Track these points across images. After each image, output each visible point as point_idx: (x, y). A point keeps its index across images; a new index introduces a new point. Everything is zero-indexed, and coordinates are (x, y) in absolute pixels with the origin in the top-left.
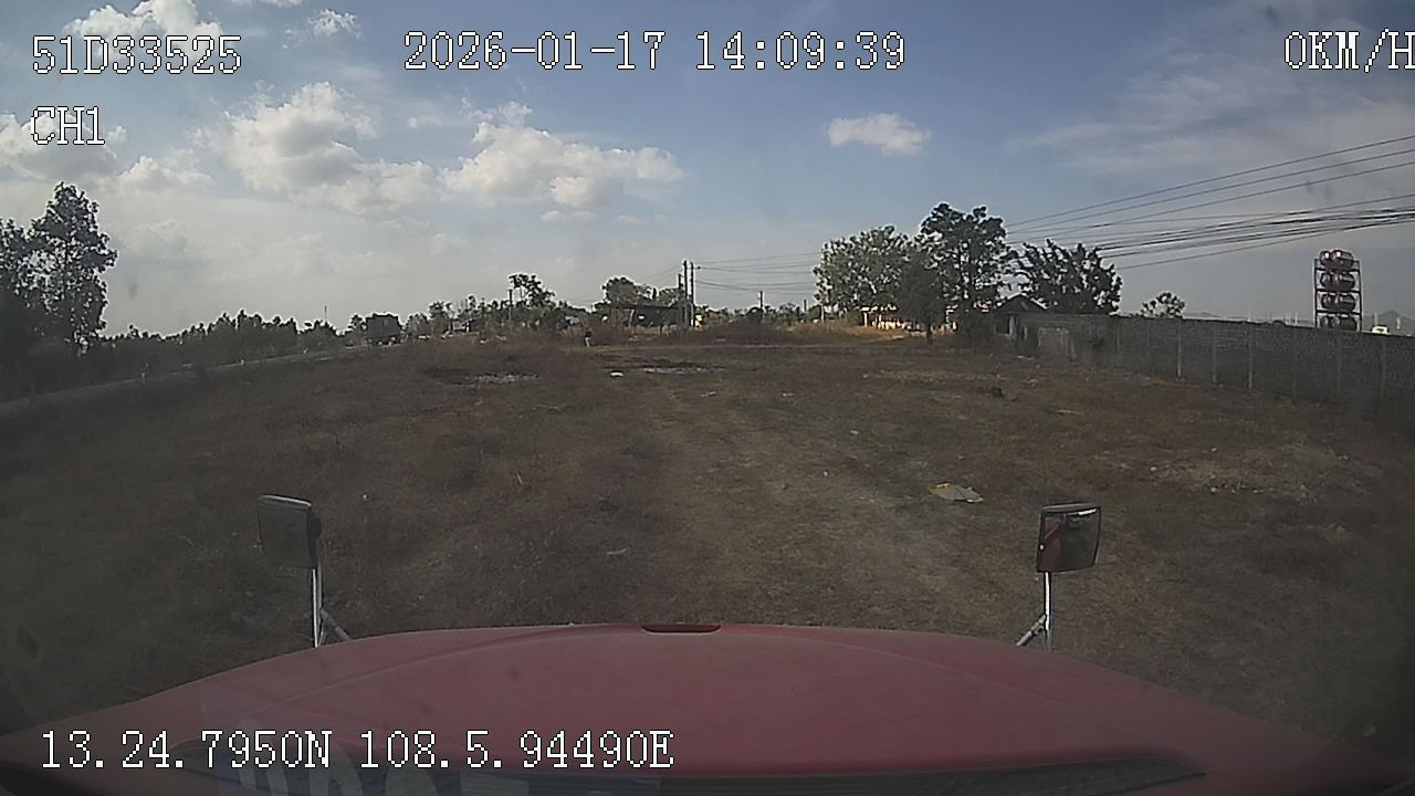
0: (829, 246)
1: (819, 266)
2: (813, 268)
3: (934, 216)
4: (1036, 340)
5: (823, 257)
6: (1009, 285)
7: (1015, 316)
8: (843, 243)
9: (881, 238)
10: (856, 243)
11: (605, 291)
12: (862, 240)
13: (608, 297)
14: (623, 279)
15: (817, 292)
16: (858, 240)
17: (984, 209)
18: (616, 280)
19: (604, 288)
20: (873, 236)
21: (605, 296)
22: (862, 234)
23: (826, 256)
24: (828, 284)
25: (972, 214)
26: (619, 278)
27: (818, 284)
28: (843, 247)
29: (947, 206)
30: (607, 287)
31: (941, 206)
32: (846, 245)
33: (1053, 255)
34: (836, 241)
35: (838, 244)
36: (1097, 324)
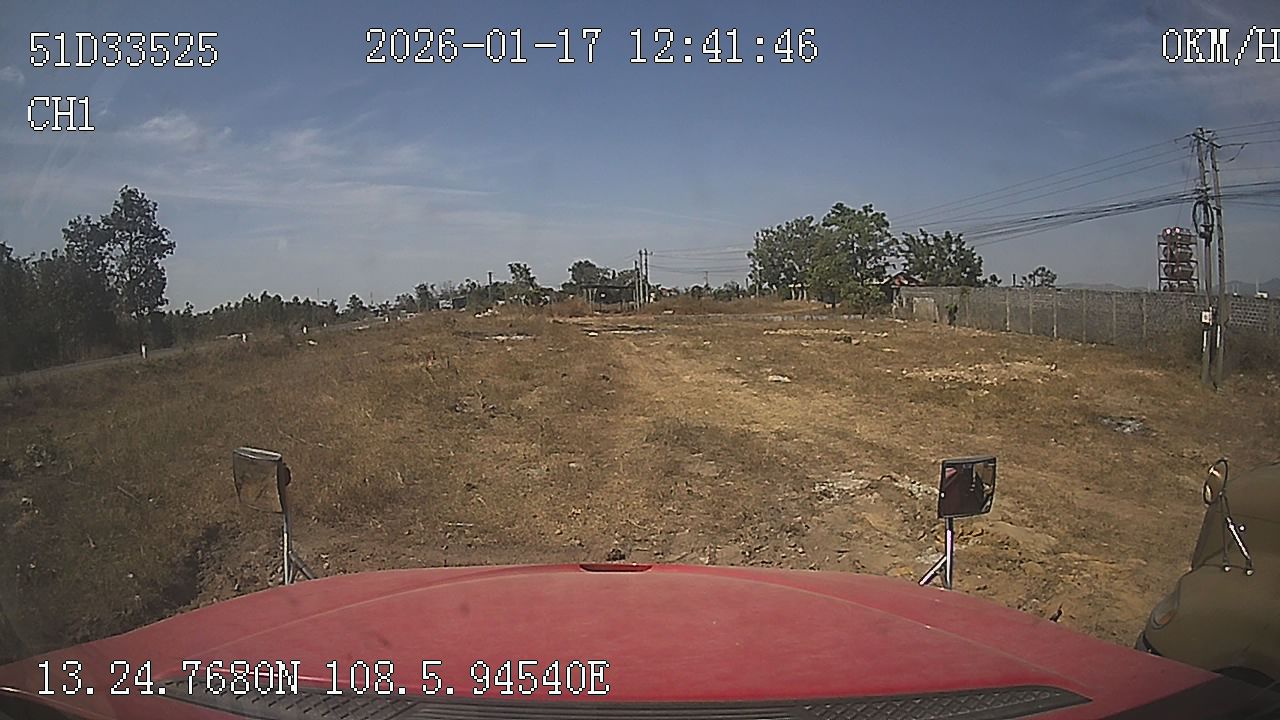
0: (760, 233)
2: (747, 253)
3: (833, 212)
4: (912, 307)
6: (895, 265)
8: (772, 231)
9: (803, 226)
11: (571, 273)
12: (788, 228)
14: (587, 262)
15: (751, 272)
16: (784, 228)
17: (871, 206)
19: (570, 270)
21: (571, 277)
22: (787, 223)
23: (757, 242)
24: (760, 266)
25: (862, 210)
26: (582, 261)
27: (751, 266)
28: (771, 234)
29: (842, 205)
30: (573, 270)
31: (837, 205)
32: (774, 233)
33: (925, 241)
34: (766, 229)
35: (767, 232)
36: (953, 294)
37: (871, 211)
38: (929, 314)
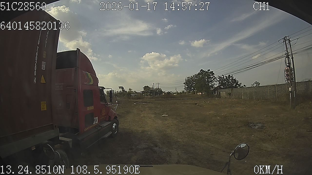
0: (186, 78)
1: (184, 82)
3: (200, 72)
4: (220, 94)
6: (216, 84)
7: (217, 90)
8: (189, 77)
10: (192, 77)
12: (193, 76)
14: (147, 86)
15: (184, 88)
16: (192, 76)
18: (146, 86)
19: (143, 88)
20: (195, 75)
21: (143, 90)
22: (193, 75)
23: (186, 80)
24: (187, 86)
25: (207, 71)
27: (184, 86)
31: (201, 70)
32: (190, 78)
33: (223, 77)
34: (188, 77)
35: (188, 78)
36: (230, 90)
37: (210, 71)
38: (224, 96)
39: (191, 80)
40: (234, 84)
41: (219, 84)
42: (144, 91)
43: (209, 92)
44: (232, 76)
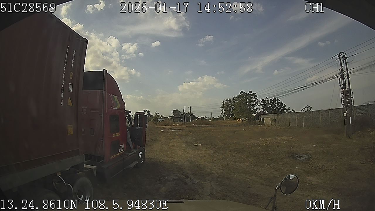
0: (224, 101)
2: (220, 107)
3: (241, 94)
4: (264, 121)
5: (223, 104)
6: (259, 109)
7: (260, 116)
11: (172, 113)
13: (173, 115)
15: (221, 113)
17: (251, 91)
19: (172, 112)
20: (235, 98)
24: (224, 110)
25: (249, 93)
26: (176, 109)
27: (222, 111)
28: (227, 101)
29: (243, 91)
30: (173, 112)
31: (242, 91)
33: (268, 101)
36: (275, 116)
37: (252, 93)
38: (268, 123)
39: (230, 103)
40: (280, 108)
41: (262, 108)
42: (174, 116)
43: (250, 118)
44: (278, 99)
